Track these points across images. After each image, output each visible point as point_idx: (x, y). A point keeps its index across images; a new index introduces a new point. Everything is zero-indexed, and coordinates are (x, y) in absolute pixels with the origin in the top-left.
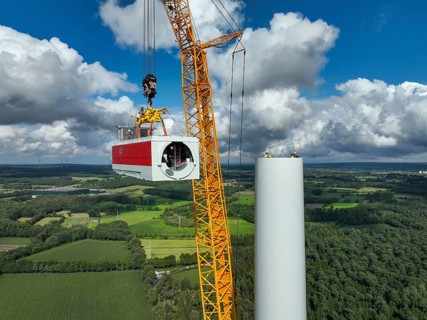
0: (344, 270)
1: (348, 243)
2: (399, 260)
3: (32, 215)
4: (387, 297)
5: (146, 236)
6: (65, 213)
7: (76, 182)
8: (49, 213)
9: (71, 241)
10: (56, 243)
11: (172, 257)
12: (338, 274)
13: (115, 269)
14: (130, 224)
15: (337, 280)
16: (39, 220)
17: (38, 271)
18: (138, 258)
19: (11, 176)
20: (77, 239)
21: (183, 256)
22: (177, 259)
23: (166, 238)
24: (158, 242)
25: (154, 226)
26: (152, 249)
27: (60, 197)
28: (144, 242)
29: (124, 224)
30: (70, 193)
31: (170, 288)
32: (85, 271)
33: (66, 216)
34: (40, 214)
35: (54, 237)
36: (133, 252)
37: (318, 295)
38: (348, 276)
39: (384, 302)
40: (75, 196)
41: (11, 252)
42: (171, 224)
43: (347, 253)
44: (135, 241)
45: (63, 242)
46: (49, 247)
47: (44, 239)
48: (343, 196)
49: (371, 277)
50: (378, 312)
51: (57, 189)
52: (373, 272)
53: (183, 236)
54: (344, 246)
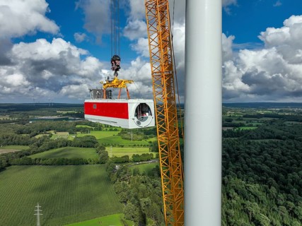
0: (247, 164)
1: (249, 148)
2: (286, 158)
3: (30, 132)
4: (276, 179)
5: (109, 145)
6: (52, 132)
7: (59, 114)
8: (41, 131)
9: (57, 147)
10: (47, 148)
11: (128, 156)
12: (242, 166)
13: (88, 164)
14: (97, 138)
15: (241, 169)
16: (34, 136)
17: (35, 164)
18: (103, 156)
19: (14, 110)
20: (61, 147)
21: (134, 156)
22: (130, 158)
23: (122, 146)
24: (116, 149)
25: (114, 140)
26: (112, 152)
27: (48, 122)
28: (107, 149)
29: (94, 137)
30: (55, 120)
31: (126, 173)
32: (67, 164)
33: (53, 133)
34: (35, 132)
35: (46, 144)
36: (100, 153)
37: (228, 177)
38: (249, 166)
39: (274, 181)
40: (59, 122)
41: (17, 153)
42: (126, 139)
43: (249, 154)
44: (101, 147)
45: (52, 148)
46: (42, 151)
47: (39, 146)
48: (247, 122)
49: (265, 167)
50: (270, 188)
51: (46, 117)
52: (267, 164)
53: (135, 146)
54: (247, 150)
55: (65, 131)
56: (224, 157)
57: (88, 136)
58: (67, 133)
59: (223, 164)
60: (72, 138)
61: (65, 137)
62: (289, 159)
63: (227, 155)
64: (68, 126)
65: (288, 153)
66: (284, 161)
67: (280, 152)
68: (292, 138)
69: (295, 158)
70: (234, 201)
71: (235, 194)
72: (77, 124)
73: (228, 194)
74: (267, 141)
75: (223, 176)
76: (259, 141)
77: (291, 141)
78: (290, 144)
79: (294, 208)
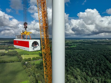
0: (73, 59)
1: (74, 53)
2: (85, 56)
4: (82, 63)
5: (23, 54)
11: (30, 58)
12: (72, 60)
13: (14, 62)
14: (18, 52)
15: (72, 61)
20: (1, 56)
21: (33, 58)
22: (32, 59)
23: (28, 55)
24: (26, 55)
25: (25, 52)
26: (24, 57)
28: (22, 56)
29: (16, 52)
31: (30, 65)
36: (19, 58)
38: (74, 59)
39: (82, 64)
40: (0, 45)
43: (74, 55)
44: (20, 55)
49: (79, 60)
50: (80, 66)
52: (80, 59)
53: (33, 54)
54: (73, 54)
55: (3, 49)
56: (66, 57)
57: (14, 51)
58: (5, 50)
59: (65, 59)
60: (7, 52)
61: (3, 52)
62: (86, 56)
63: (67, 56)
64: (5, 47)
65: (86, 54)
66: (85, 57)
67: (84, 54)
68: (87, 49)
69: (88, 56)
70: (69, 72)
71: (70, 69)
72: (9, 46)
73: (67, 70)
74: (80, 51)
75: (65, 63)
76: (77, 51)
77: (87, 50)
78: (87, 51)
79: (88, 72)
